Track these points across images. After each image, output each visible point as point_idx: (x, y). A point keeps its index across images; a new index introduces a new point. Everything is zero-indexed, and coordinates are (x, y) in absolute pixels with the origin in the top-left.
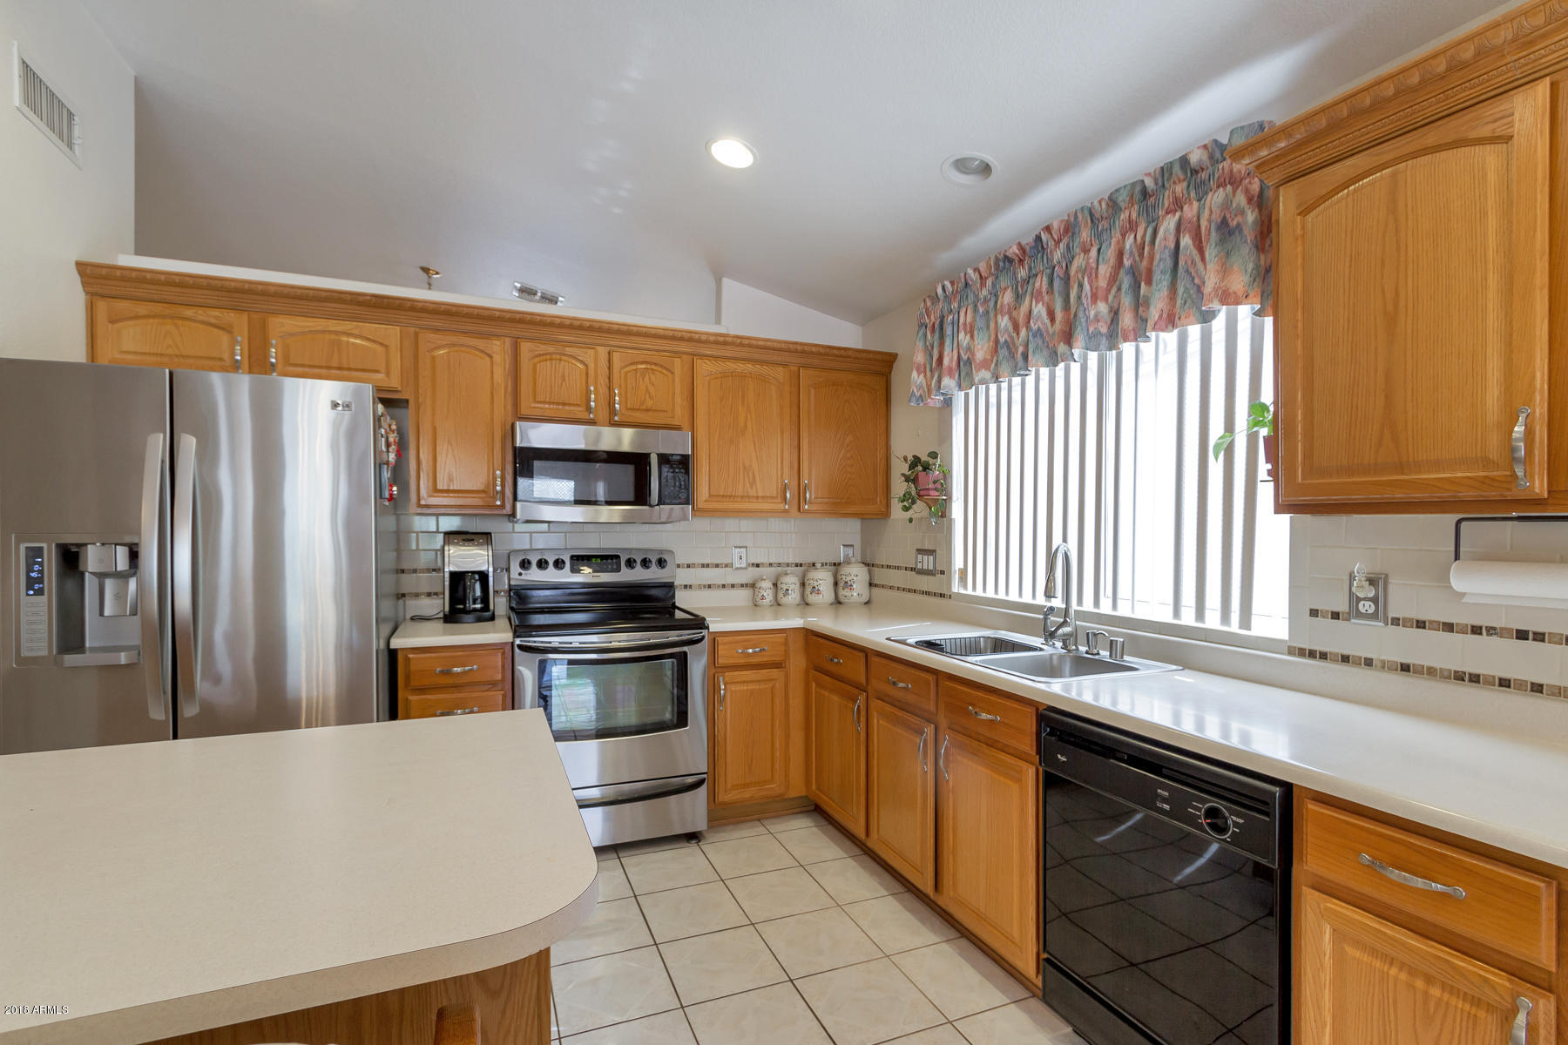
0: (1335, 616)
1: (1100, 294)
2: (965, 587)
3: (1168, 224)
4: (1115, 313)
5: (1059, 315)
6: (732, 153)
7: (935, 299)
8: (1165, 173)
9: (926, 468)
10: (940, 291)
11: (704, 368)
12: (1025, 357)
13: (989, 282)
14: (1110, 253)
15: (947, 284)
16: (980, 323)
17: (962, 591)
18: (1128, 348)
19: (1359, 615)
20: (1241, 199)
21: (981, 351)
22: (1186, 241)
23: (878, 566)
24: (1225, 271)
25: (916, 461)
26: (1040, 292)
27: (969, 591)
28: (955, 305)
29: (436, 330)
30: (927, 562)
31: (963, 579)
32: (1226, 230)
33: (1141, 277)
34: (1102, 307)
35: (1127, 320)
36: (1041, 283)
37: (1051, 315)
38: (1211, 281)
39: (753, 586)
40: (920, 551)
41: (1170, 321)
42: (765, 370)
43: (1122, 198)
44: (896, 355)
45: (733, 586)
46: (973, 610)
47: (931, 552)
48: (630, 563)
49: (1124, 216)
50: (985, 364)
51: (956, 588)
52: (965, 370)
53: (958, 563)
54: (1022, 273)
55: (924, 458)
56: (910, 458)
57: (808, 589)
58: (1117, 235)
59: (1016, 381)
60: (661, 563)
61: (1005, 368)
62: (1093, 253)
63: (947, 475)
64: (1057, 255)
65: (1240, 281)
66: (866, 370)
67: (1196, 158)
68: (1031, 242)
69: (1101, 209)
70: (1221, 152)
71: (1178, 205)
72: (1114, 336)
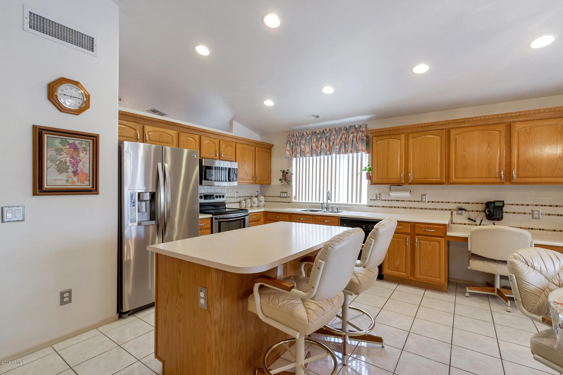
0: (374, 200)
1: (337, 144)
2: (296, 200)
3: (351, 136)
4: (340, 148)
5: (328, 146)
6: (269, 103)
7: (293, 136)
8: (351, 127)
9: (287, 173)
10: (295, 135)
11: (238, 146)
12: (320, 153)
13: (310, 136)
14: (339, 137)
15: (297, 133)
16: (307, 144)
17: (295, 201)
18: (342, 155)
19: (378, 199)
20: (363, 135)
21: (308, 149)
22: (354, 139)
23: (266, 196)
24: (362, 146)
25: (284, 172)
26: (323, 141)
27: (297, 201)
28: (300, 139)
29: (184, 132)
30: (285, 195)
31: (295, 198)
32: (362, 140)
33: (346, 143)
34: (338, 147)
35: (343, 150)
36: (324, 139)
37: (326, 146)
38: (360, 148)
39: (240, 202)
40: (281, 192)
41: (351, 152)
42: (249, 147)
43: (342, 129)
44: (273, 145)
45: (235, 202)
46: (299, 205)
47: (286, 193)
48: (217, 197)
49: (342, 132)
50: (308, 153)
51: (293, 200)
52: (303, 154)
53: (294, 194)
54: (319, 136)
55: (286, 171)
56: (282, 171)
57: (252, 203)
58: (341, 135)
59: (318, 158)
60: (223, 197)
61: (314, 154)
62: (336, 137)
63: (292, 174)
64: (328, 135)
65: (364, 148)
66: (267, 148)
67: (357, 126)
68: (321, 131)
69: (338, 129)
70: (360, 126)
71: (353, 133)
72: (339, 152)
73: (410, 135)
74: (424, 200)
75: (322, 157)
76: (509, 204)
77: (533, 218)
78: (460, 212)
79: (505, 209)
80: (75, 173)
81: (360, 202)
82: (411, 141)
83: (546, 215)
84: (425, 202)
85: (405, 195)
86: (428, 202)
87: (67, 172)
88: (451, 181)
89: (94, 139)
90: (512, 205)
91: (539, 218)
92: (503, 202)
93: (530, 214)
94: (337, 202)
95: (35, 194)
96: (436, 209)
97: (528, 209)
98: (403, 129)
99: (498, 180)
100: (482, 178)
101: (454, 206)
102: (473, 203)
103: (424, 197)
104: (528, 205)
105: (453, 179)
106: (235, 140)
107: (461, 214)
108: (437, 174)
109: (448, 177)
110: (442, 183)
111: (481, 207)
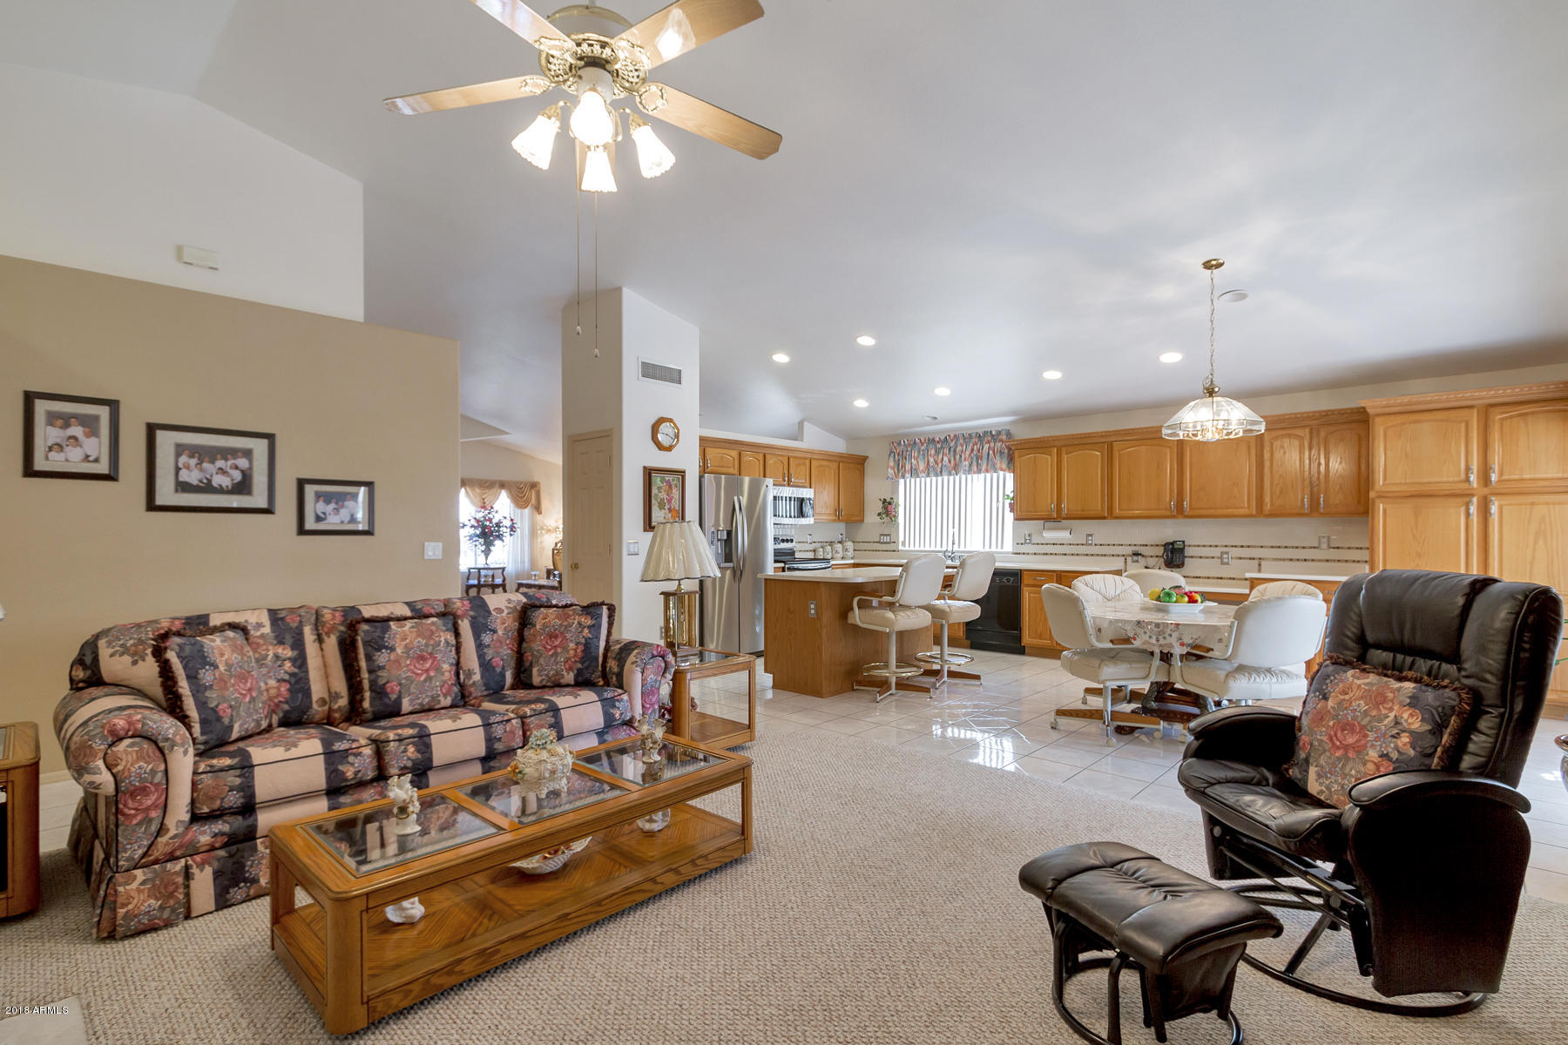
0: (1022, 544)
1: (967, 459)
2: (905, 546)
3: (986, 446)
4: (970, 465)
5: (952, 462)
6: (861, 403)
7: (899, 444)
8: (985, 433)
9: (890, 503)
10: (902, 442)
11: (814, 463)
12: (941, 472)
13: (925, 445)
14: (969, 449)
15: (906, 440)
16: (921, 457)
17: (903, 548)
18: (975, 476)
19: (1027, 543)
20: (1004, 445)
21: (922, 466)
22: (991, 452)
23: (856, 542)
24: (1001, 463)
25: (885, 501)
26: (946, 454)
27: (907, 548)
28: (909, 449)
29: (748, 453)
30: (887, 539)
31: (904, 543)
32: (1002, 453)
33: (979, 458)
34: (967, 463)
35: (975, 468)
36: (946, 451)
37: (950, 461)
38: (998, 465)
39: (814, 551)
40: (881, 535)
41: (987, 471)
42: (830, 464)
43: (974, 435)
44: (867, 457)
45: (807, 550)
46: (909, 555)
47: (889, 535)
48: (783, 540)
49: (973, 440)
50: (923, 471)
51: (901, 548)
52: (914, 472)
53: (901, 538)
54: (939, 446)
55: (888, 500)
56: (882, 500)
57: (834, 552)
58: (971, 444)
59: (940, 479)
60: (792, 541)
61: (932, 474)
62: (964, 448)
63: (897, 505)
64: (952, 444)
65: (1004, 466)
66: (856, 464)
67: (994, 433)
68: (942, 438)
69: (966, 436)
70: (999, 433)
71: (989, 442)
72: (970, 471)
73: (1064, 449)
74: (1090, 542)
75: (946, 478)
76: (1195, 546)
77: (1222, 563)
78: (1135, 558)
79: (1188, 551)
80: (670, 510)
81: (1002, 547)
82: (1065, 457)
83: (1237, 558)
84: (1091, 544)
85: (1063, 535)
86: (1096, 545)
87: (664, 509)
88: (1114, 515)
89: (682, 473)
90: (1199, 546)
91: (1228, 564)
92: (1184, 542)
93: (1218, 558)
94: (968, 549)
95: (645, 530)
96: (1105, 555)
97: (1216, 552)
98: (1054, 440)
99: (1168, 513)
100: (1151, 510)
101: (1129, 550)
102: (1152, 545)
103: (1090, 538)
104: (1216, 546)
105: (1117, 511)
106: (809, 456)
107: (1137, 561)
108: (1097, 505)
109: (1111, 509)
110: (1104, 518)
111: (1160, 551)
